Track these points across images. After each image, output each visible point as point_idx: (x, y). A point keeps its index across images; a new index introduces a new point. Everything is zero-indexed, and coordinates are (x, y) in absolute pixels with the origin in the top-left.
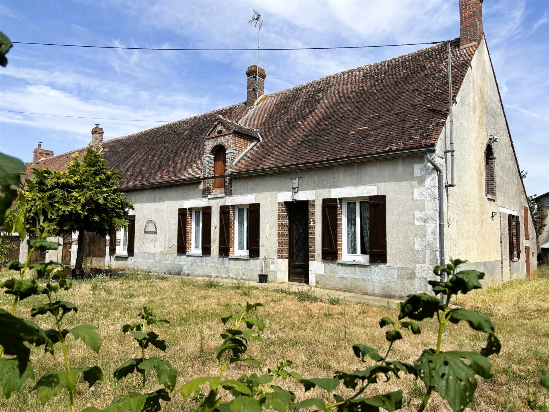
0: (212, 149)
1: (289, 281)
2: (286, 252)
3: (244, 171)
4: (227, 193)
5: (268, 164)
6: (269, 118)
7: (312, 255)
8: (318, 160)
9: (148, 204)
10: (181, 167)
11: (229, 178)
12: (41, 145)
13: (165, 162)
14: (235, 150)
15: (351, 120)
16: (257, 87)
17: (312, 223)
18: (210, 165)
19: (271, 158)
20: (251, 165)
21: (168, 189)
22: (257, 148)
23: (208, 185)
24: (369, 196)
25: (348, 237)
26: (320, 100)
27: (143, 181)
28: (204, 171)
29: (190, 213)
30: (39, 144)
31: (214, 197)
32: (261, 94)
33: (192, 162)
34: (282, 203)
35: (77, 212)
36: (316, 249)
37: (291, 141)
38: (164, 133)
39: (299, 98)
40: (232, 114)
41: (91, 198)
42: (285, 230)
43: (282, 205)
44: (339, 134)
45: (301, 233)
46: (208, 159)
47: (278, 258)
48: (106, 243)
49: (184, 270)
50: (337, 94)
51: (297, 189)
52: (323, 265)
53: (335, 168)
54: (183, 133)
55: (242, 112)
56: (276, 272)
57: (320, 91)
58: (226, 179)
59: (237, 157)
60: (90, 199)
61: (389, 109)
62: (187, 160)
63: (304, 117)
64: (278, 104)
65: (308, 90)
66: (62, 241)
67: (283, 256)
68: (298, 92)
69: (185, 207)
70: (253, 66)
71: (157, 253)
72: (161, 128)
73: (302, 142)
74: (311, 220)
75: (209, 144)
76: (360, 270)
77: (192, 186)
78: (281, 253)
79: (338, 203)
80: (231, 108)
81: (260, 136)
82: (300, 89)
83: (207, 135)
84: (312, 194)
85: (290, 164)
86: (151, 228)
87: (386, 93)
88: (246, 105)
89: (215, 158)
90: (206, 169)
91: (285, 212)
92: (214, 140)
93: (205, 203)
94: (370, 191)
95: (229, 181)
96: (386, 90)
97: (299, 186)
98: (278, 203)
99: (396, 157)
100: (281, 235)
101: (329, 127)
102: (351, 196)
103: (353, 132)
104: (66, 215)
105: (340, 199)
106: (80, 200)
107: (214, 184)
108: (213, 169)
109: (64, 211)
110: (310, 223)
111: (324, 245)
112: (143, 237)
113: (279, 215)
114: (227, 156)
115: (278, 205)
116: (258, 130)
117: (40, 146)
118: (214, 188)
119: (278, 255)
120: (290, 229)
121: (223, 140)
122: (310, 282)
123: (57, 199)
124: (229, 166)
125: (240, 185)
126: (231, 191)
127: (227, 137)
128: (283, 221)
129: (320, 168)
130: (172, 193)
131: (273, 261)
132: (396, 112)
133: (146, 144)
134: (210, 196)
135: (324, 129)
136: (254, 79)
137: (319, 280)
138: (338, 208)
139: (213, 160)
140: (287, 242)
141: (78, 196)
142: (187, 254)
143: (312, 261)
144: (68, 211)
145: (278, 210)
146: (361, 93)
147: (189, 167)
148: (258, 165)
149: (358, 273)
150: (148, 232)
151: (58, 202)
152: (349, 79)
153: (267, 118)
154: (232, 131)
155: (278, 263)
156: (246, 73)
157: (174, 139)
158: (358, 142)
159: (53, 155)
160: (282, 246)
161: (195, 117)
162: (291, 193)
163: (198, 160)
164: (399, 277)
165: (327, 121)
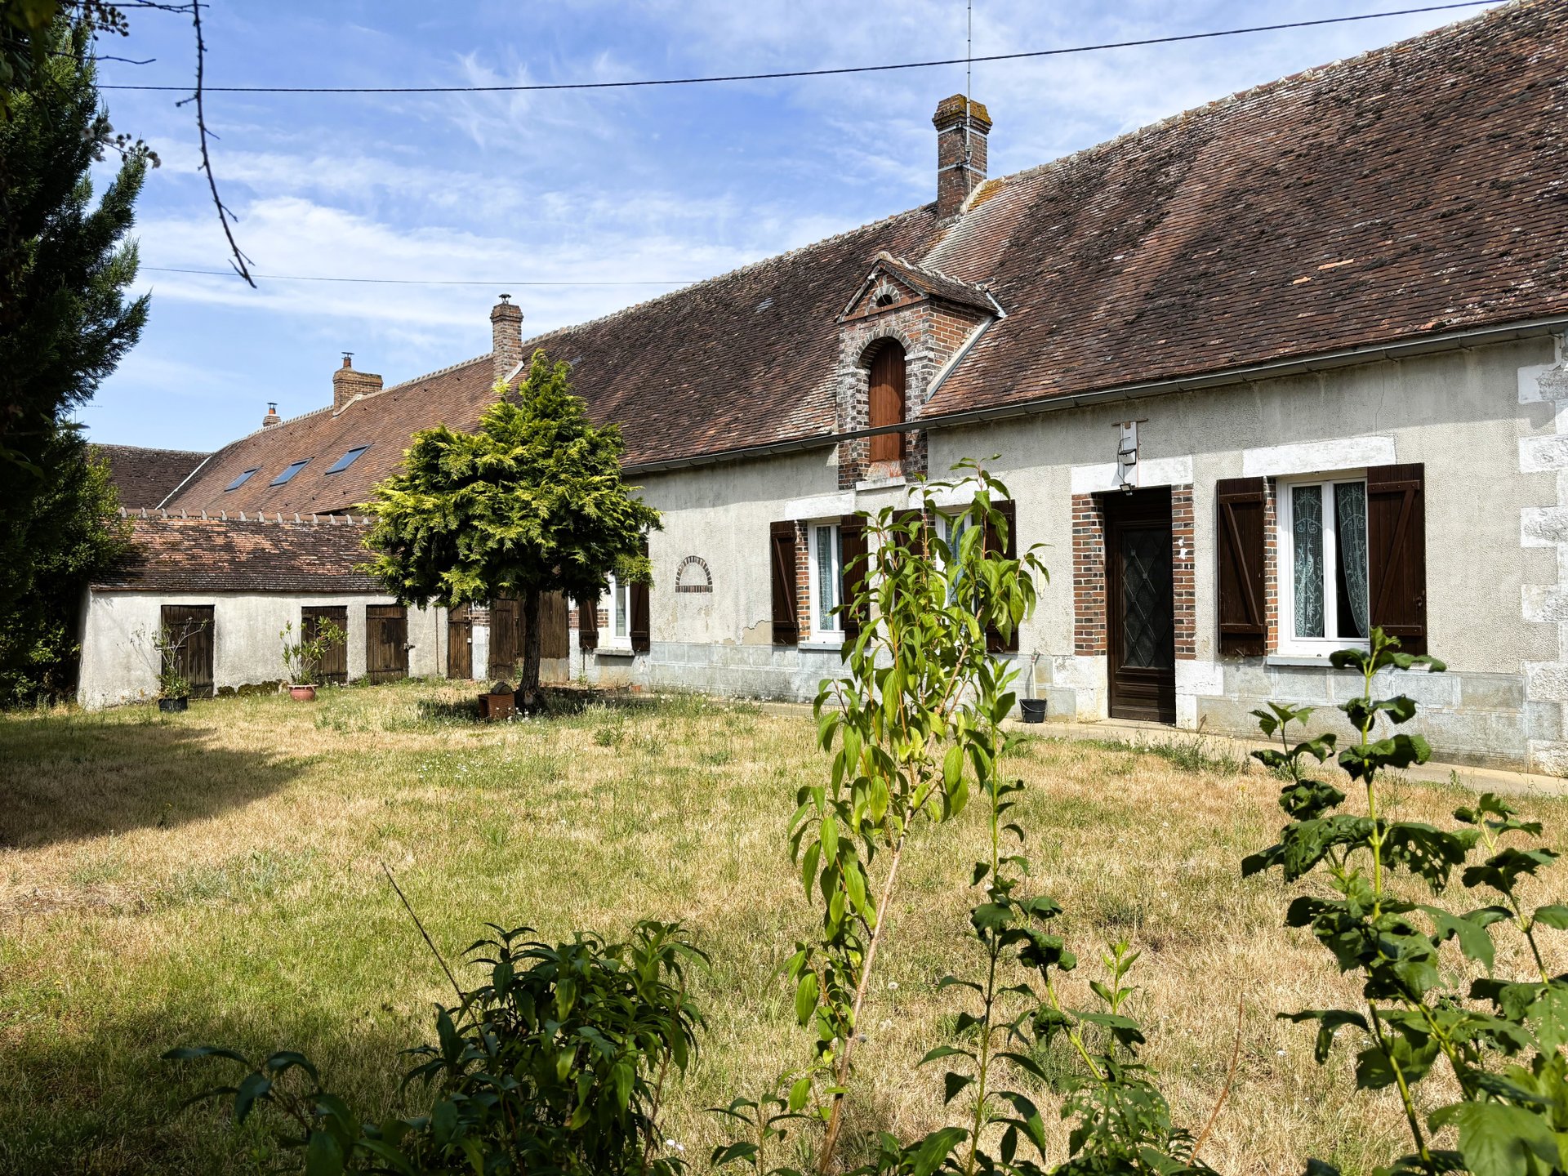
0: (864, 352)
1: (1110, 715)
2: (1101, 638)
3: (963, 411)
4: (910, 474)
5: (1039, 385)
6: (1014, 248)
7: (1186, 643)
8: (1200, 367)
9: (683, 513)
10: (769, 404)
11: (917, 431)
12: (350, 359)
13: (716, 394)
14: (932, 350)
15: (1289, 241)
16: (968, 158)
17: (1183, 551)
18: (859, 396)
19: (1045, 368)
20: (984, 391)
21: (737, 469)
22: (994, 339)
23: (855, 455)
24: (1369, 469)
25: (1296, 589)
26: (1176, 184)
27: (663, 450)
28: (840, 416)
29: (803, 534)
30: (345, 359)
31: (873, 486)
32: (978, 178)
33: (797, 390)
34: (1086, 496)
35: (531, 541)
36: (1198, 625)
37: (1100, 313)
38: (693, 310)
39: (1104, 185)
40: (893, 244)
41: (564, 503)
42: (1096, 575)
43: (1087, 503)
44: (1255, 286)
45: (1145, 582)
46: (852, 380)
47: (1077, 653)
48: (568, 619)
49: (794, 687)
50: (1230, 163)
51: (1133, 454)
52: (1220, 669)
53: (1256, 388)
54: (751, 306)
55: (924, 237)
56: (1072, 693)
57: (1171, 158)
58: (908, 436)
59: (939, 369)
60: (561, 507)
61: (1417, 201)
62: (780, 387)
63: (1132, 241)
64: (1037, 205)
65: (1130, 157)
66: (446, 617)
67: (1092, 647)
68: (1097, 166)
69: (788, 518)
70: (954, 98)
71: (717, 642)
72: (682, 296)
73: (1140, 315)
74: (1180, 542)
75: (853, 339)
76: (1338, 683)
77: (806, 458)
78: (1084, 640)
79: (1267, 491)
80: (887, 226)
81: (996, 305)
82: (1102, 157)
83: (847, 310)
84: (1182, 468)
85: (1112, 381)
86: (695, 576)
87: (1398, 151)
88: (935, 212)
89: (869, 377)
90: (846, 409)
91: (1094, 524)
92: (866, 324)
93: (848, 506)
94: (1372, 454)
95: (918, 441)
96: (1397, 143)
97: (1138, 445)
98: (1074, 497)
99: (1461, 346)
100: (1086, 588)
101: (1221, 265)
102: (1308, 470)
103: (1305, 279)
104: (508, 550)
105: (1273, 480)
106: (537, 509)
107: (869, 451)
108: (866, 408)
109: (501, 541)
110: (1179, 553)
111: (1222, 614)
112: (672, 601)
113: (1075, 531)
114: (908, 369)
115: (1074, 504)
116: (986, 286)
117: (348, 362)
118: (871, 462)
119: (1077, 646)
120: (1111, 571)
121: (894, 323)
122: (1178, 718)
123: (478, 510)
124: (916, 397)
125: (951, 451)
126: (925, 467)
127: (907, 314)
128: (1089, 550)
129: (1207, 391)
130: (751, 479)
131: (1060, 661)
132: (1444, 210)
133: (648, 344)
134: (860, 486)
135: (1204, 274)
136: (958, 137)
137: (1207, 712)
138: (1268, 506)
139: (865, 382)
140: (1102, 607)
141: (530, 499)
142: (801, 646)
143: (1185, 661)
144: (511, 540)
145: (1074, 517)
146: (1314, 155)
147: (794, 407)
148: (1008, 391)
149: (1332, 692)
150: (687, 589)
151: (481, 517)
152: (1265, 113)
153: (1009, 248)
154: (922, 297)
155: (1079, 667)
156: (934, 121)
157: (729, 327)
158: (1325, 307)
159: (381, 385)
160: (1090, 620)
161: (780, 259)
162: (1113, 467)
163: (815, 384)
164: (1468, 700)
165: (1208, 249)
